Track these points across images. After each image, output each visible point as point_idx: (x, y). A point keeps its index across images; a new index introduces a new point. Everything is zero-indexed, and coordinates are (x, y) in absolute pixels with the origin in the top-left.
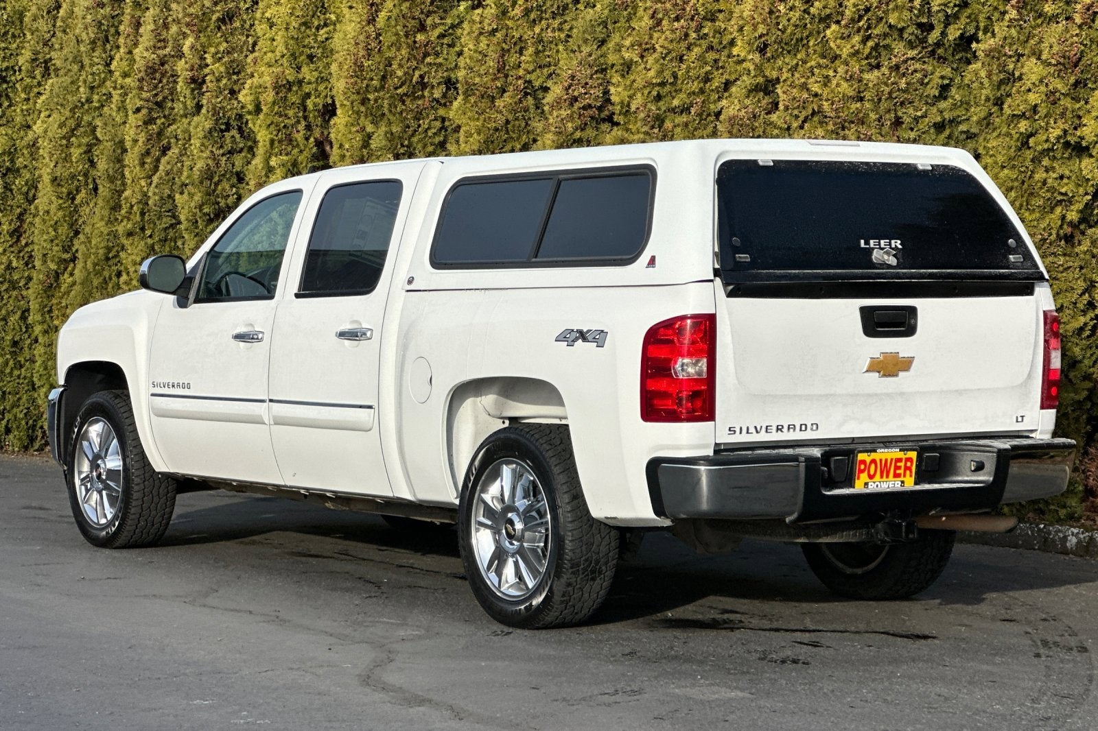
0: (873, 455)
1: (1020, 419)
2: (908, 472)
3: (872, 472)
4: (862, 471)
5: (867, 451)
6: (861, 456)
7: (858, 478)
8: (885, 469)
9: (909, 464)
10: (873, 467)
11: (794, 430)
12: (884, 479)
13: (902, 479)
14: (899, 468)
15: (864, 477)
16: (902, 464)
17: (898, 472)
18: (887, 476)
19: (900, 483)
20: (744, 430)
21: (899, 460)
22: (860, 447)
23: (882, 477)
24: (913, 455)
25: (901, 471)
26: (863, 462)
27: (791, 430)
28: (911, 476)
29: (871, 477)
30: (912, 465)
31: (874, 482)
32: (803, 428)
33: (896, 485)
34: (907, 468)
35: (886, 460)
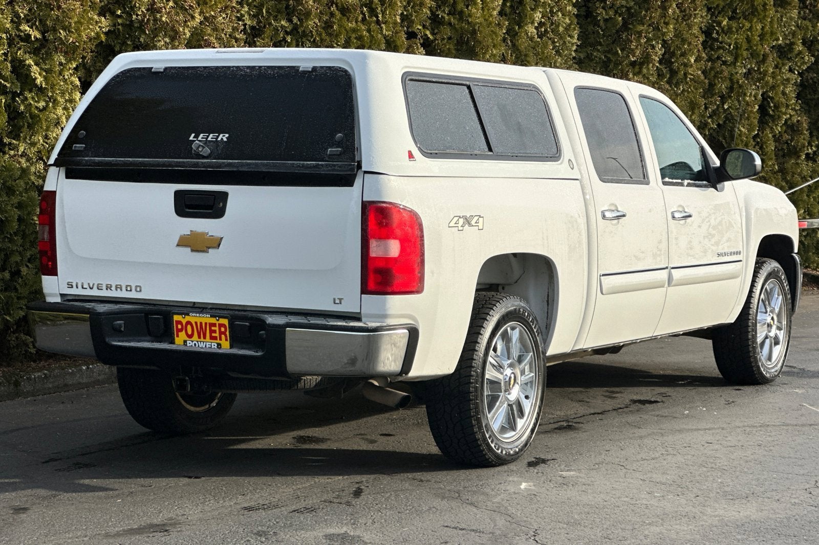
0: (188, 318)
1: (337, 301)
2: (223, 336)
3: (190, 332)
4: (179, 331)
5: (181, 314)
6: (176, 318)
7: (178, 336)
8: (201, 332)
9: (223, 329)
10: (189, 327)
11: (121, 290)
12: (202, 339)
13: (218, 341)
14: (215, 332)
15: (182, 335)
16: (217, 329)
17: (213, 335)
18: (205, 338)
19: (216, 345)
20: (80, 286)
21: (214, 325)
22: (176, 310)
23: (199, 337)
24: (225, 322)
25: (217, 335)
26: (179, 322)
27: (119, 290)
28: (226, 340)
29: (190, 336)
30: (226, 330)
31: (192, 342)
32: (129, 288)
33: (213, 347)
34: (221, 333)
35: (201, 323)
